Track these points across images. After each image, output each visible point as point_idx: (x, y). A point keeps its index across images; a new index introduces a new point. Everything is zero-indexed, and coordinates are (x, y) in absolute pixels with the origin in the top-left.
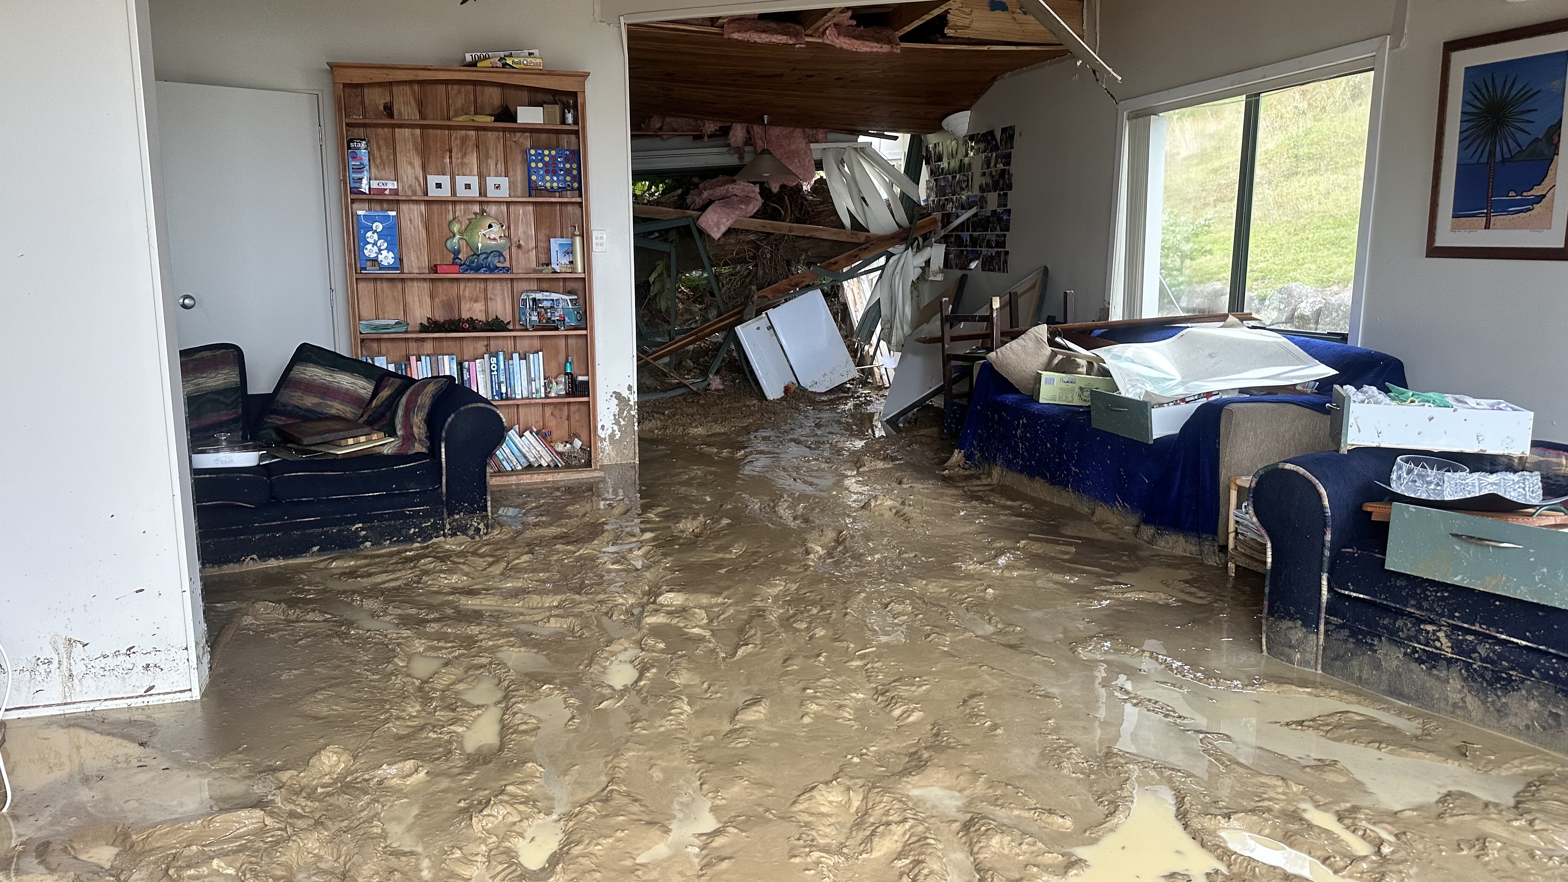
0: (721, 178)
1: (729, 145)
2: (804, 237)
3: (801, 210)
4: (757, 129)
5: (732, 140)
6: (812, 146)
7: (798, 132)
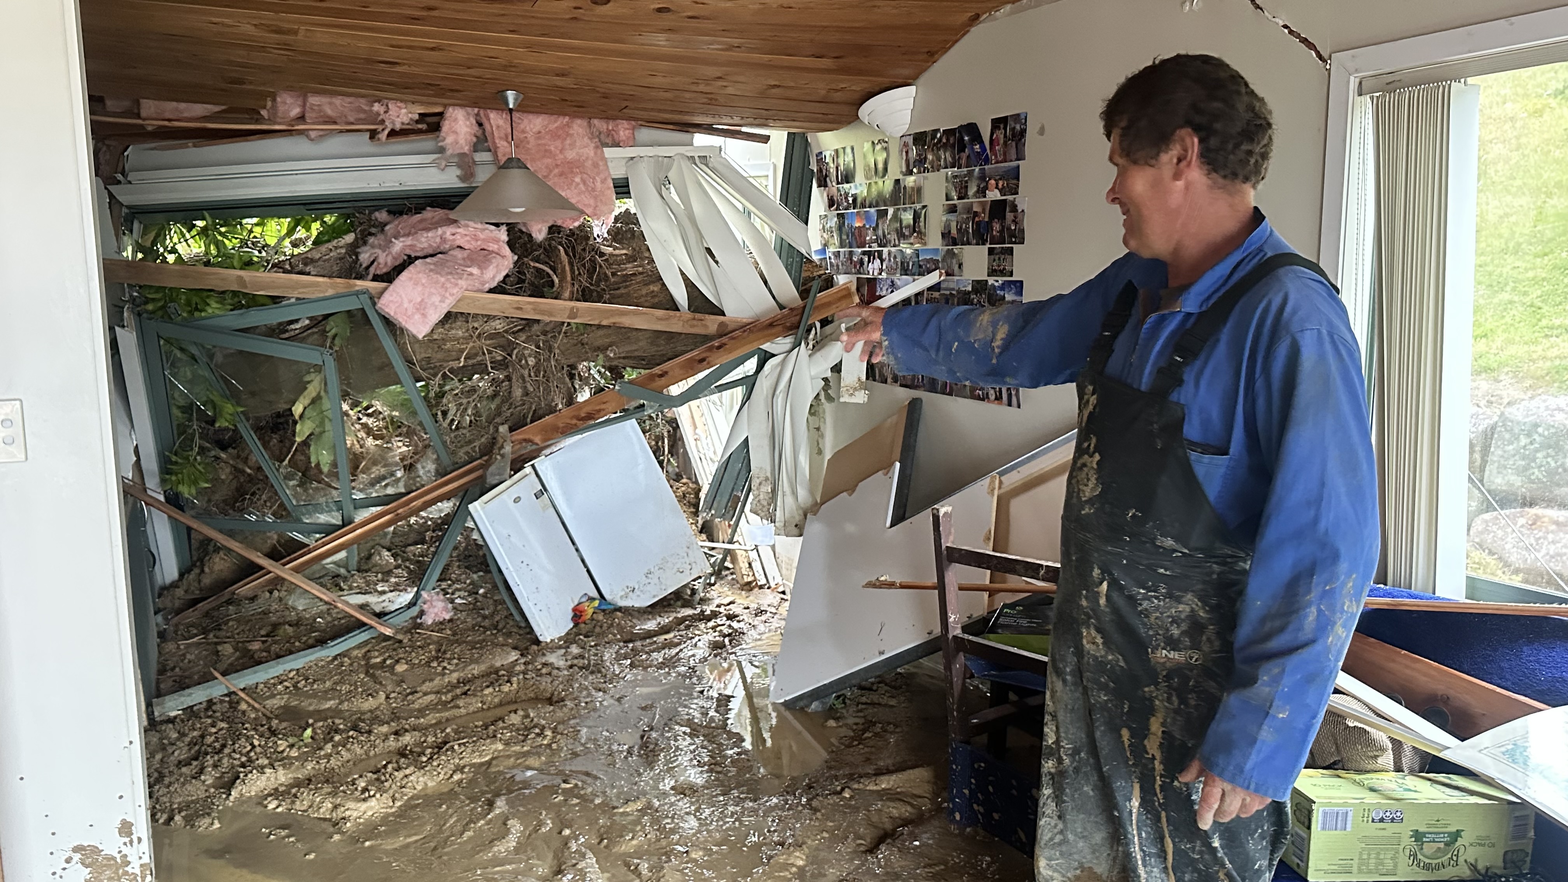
0: (429, 213)
1: (442, 150)
2: (599, 327)
3: (591, 273)
4: (496, 120)
5: (449, 140)
6: (609, 152)
7: (578, 127)
